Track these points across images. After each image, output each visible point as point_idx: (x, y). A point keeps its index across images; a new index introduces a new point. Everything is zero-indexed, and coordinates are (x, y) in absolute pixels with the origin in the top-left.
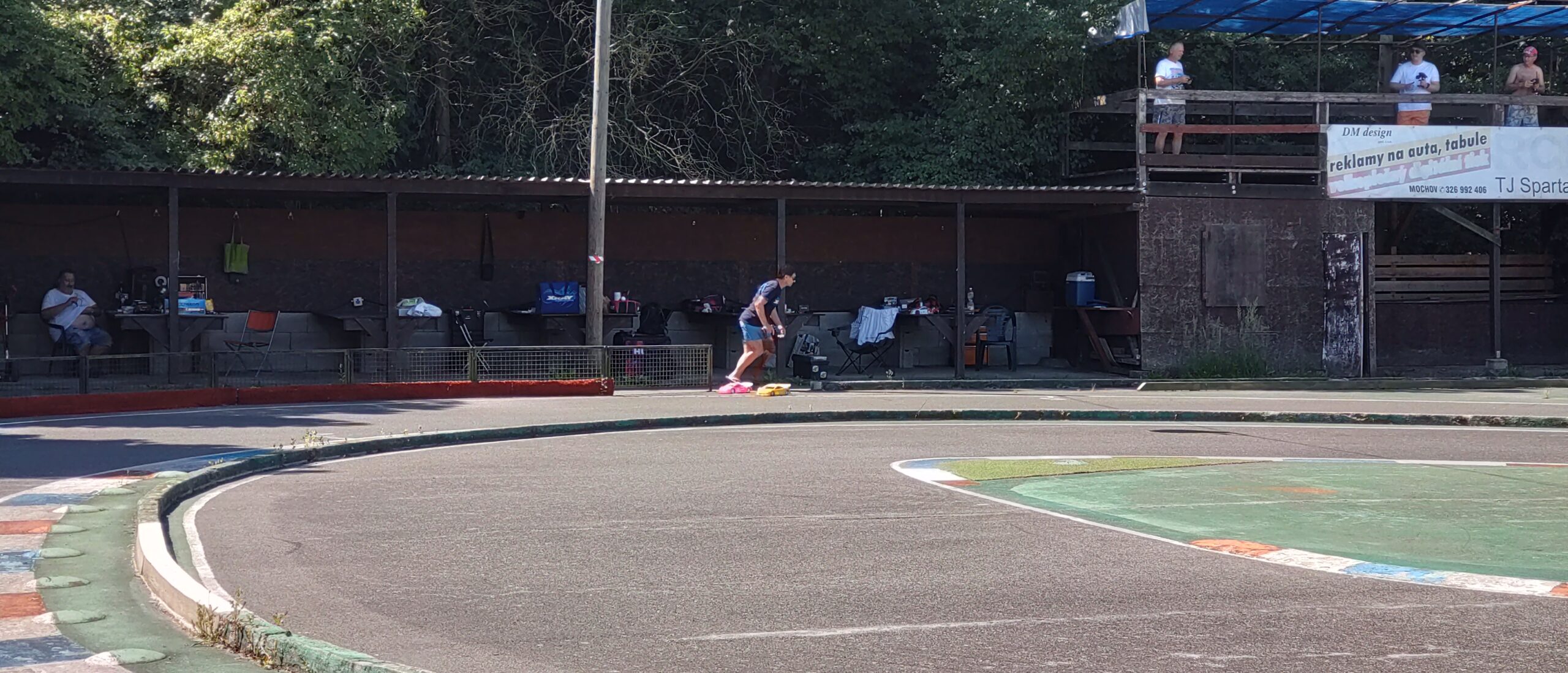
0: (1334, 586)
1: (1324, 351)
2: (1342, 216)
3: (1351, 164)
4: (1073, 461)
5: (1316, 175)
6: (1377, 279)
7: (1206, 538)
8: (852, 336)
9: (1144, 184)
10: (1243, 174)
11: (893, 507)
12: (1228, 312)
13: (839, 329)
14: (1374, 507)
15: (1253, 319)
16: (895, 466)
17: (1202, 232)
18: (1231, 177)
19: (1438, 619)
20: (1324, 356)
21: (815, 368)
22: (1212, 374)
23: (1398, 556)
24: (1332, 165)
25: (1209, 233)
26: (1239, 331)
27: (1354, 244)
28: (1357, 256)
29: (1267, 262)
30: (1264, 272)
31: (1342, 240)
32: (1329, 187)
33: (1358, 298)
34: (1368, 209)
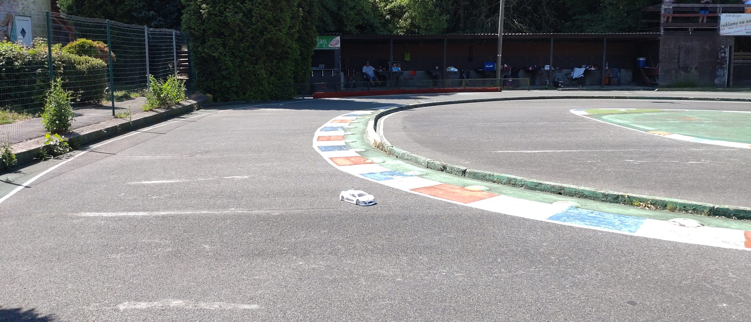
0: (684, 144)
1: (716, 80)
2: (724, 41)
3: (728, 25)
4: (623, 110)
5: (717, 28)
6: (734, 59)
7: (652, 131)
8: (572, 76)
9: (662, 32)
10: (694, 29)
11: (565, 121)
12: (686, 69)
13: (568, 74)
14: (709, 124)
15: (693, 70)
16: (571, 111)
17: (680, 45)
18: (690, 29)
19: (709, 153)
20: (716, 82)
21: (560, 85)
22: (680, 87)
23: (707, 136)
24: (722, 25)
25: (682, 46)
26: (690, 74)
27: (727, 49)
28: (727, 52)
29: (700, 54)
30: (699, 57)
31: (723, 47)
32: (720, 32)
33: (727, 65)
34: (732, 39)
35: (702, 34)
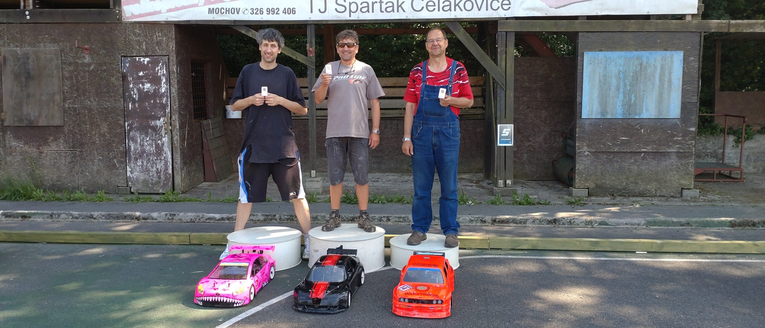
1: (129, 169)
2: (141, 39)
18: (22, 3)
20: (129, 174)
25: (4, 58)
26: (39, 149)
27: (161, 67)
28: (164, 79)
29: (64, 84)
30: (62, 93)
31: (146, 63)
32: (124, 11)
33: (166, 119)
34: (168, 32)
35: (64, 18)
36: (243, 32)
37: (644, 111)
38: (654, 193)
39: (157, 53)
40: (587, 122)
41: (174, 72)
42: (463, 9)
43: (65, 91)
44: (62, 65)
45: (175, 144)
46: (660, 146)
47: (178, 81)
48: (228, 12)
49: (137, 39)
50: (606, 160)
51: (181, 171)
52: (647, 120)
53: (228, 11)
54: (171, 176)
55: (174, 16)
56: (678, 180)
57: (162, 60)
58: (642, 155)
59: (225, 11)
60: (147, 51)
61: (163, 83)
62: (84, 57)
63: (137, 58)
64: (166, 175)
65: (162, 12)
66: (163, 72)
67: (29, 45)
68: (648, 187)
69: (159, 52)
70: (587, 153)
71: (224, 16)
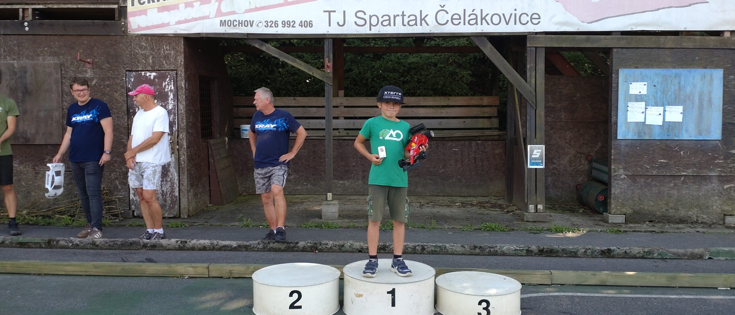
2: (147, 52)
5: (114, 9)
10: (34, 10)
18: (20, 13)
20: (132, 196)
26: (34, 169)
27: (168, 83)
28: (171, 95)
29: (64, 99)
30: (61, 109)
31: (152, 78)
32: (130, 22)
33: (173, 137)
34: (176, 46)
35: (65, 30)
36: (257, 46)
37: (684, 132)
38: (695, 220)
39: (165, 67)
40: (623, 143)
41: (182, 87)
42: (490, 22)
43: (64, 107)
44: (61, 79)
45: (182, 164)
46: (700, 169)
47: (186, 97)
48: (240, 25)
49: (143, 52)
50: (643, 184)
51: (188, 194)
52: (687, 141)
53: (240, 23)
54: (178, 199)
55: (183, 28)
56: (720, 205)
57: (170, 75)
58: (682, 179)
59: (237, 23)
60: (153, 64)
61: (170, 99)
62: (86, 72)
63: (143, 72)
64: (172, 198)
65: (171, 24)
66: (171, 87)
67: (27, 57)
68: (690, 213)
69: (167, 67)
70: (624, 176)
71: (237, 29)
